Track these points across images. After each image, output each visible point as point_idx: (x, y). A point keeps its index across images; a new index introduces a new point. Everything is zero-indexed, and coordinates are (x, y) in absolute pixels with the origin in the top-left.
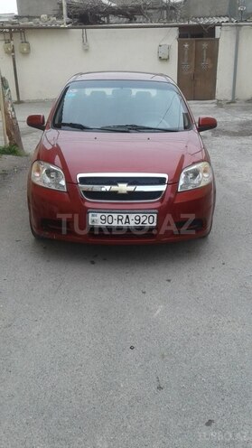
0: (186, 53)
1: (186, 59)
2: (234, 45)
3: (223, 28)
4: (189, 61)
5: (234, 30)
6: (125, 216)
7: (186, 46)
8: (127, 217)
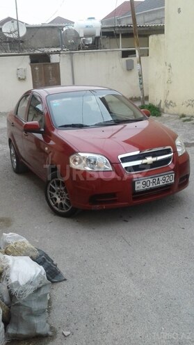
0: (37, 74)
1: (38, 79)
2: (70, 67)
3: (61, 55)
4: (40, 80)
5: (69, 56)
6: (157, 179)
7: (37, 69)
8: (158, 179)
